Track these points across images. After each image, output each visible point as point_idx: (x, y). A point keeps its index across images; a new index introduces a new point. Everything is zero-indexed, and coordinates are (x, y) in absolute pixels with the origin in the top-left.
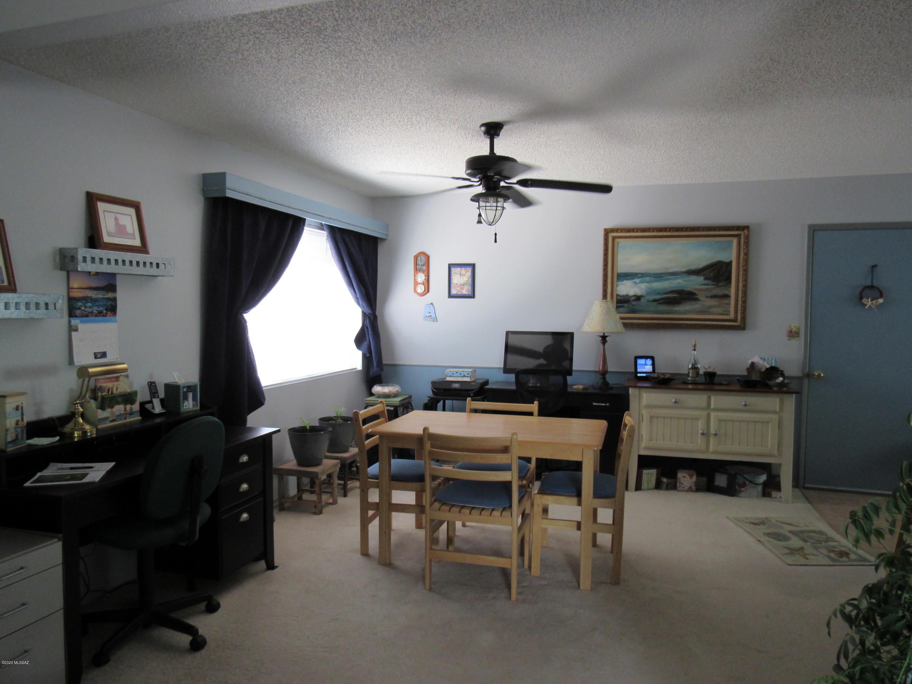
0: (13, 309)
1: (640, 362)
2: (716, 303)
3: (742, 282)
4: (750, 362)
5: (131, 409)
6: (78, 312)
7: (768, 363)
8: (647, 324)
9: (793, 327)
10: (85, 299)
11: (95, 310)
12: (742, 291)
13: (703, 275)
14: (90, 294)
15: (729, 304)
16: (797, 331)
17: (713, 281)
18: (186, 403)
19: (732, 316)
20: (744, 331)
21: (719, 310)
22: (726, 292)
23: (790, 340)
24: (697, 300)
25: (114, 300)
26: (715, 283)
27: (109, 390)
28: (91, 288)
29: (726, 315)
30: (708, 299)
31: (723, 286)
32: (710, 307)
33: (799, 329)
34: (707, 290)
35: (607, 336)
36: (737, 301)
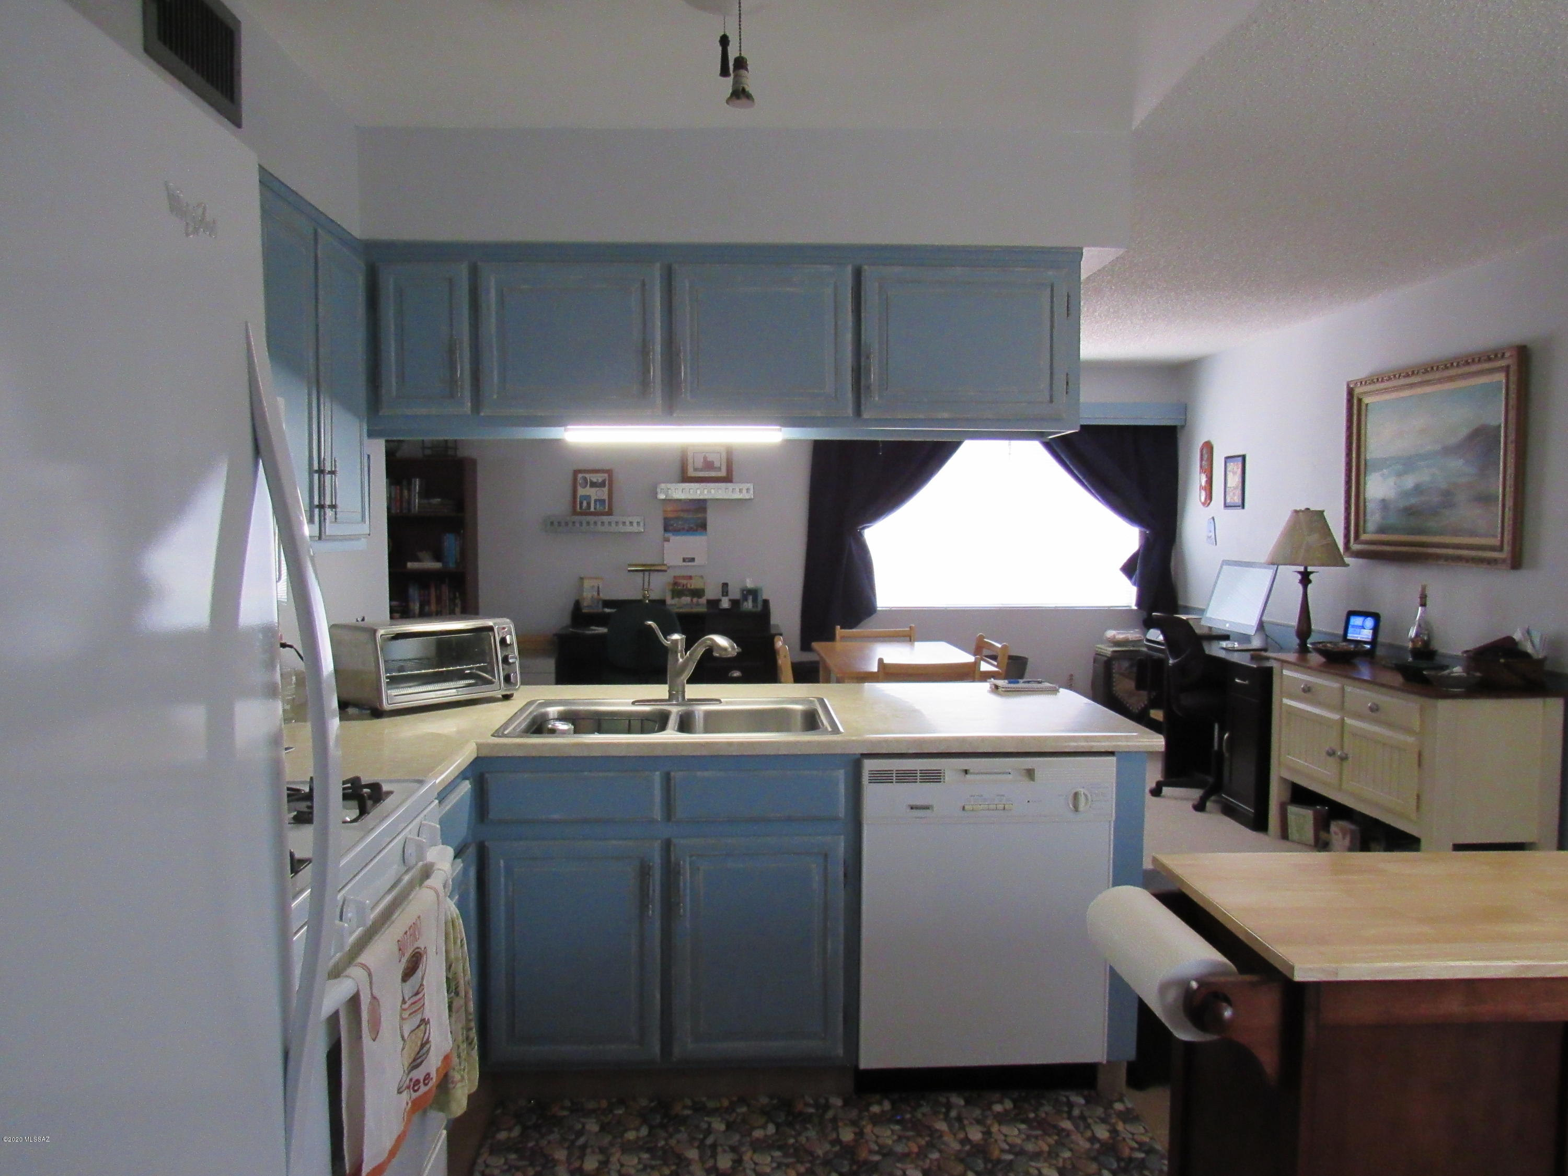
0: (621, 525)
1: (1356, 621)
2: (1480, 513)
3: (1511, 466)
5: (698, 601)
6: (671, 528)
8: (1395, 553)
10: (678, 518)
11: (686, 527)
12: (1510, 486)
14: (682, 514)
18: (745, 603)
24: (1455, 506)
25: (705, 519)
26: (1480, 472)
27: (683, 586)
28: (683, 511)
29: (1493, 536)
30: (1469, 504)
31: (1490, 477)
34: (1468, 485)
35: (1312, 573)
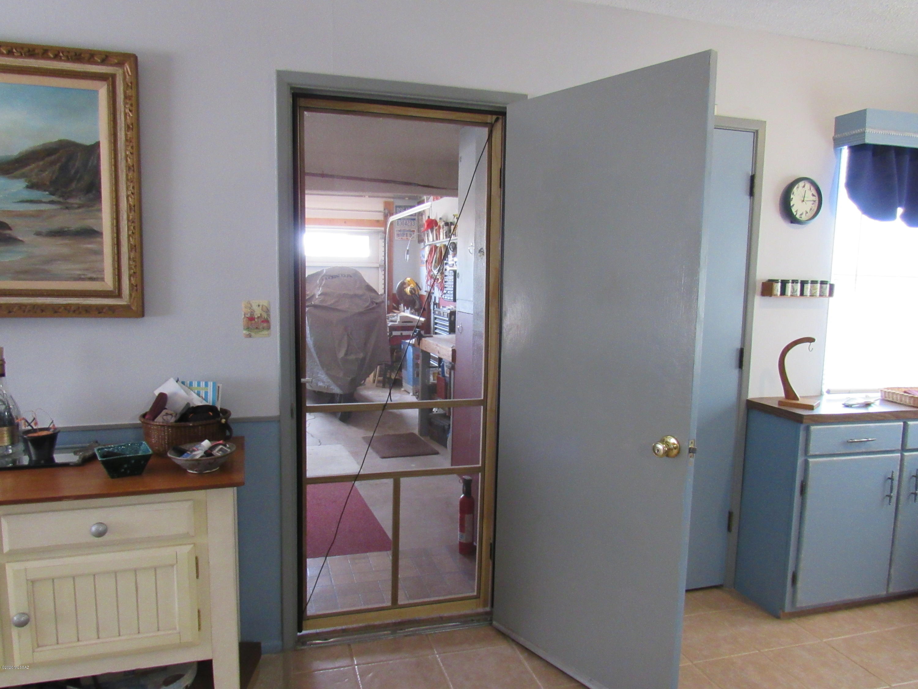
2: (65, 251)
3: (128, 197)
4: (157, 393)
7: (198, 394)
9: (255, 307)
12: (128, 220)
13: (23, 176)
15: (100, 252)
16: (265, 315)
17: (52, 194)
19: (109, 283)
20: (139, 320)
21: (75, 268)
22: (90, 223)
23: (250, 336)
24: (11, 240)
26: (61, 200)
29: (91, 279)
30: (40, 239)
31: (80, 207)
32: (51, 260)
33: (268, 311)
34: (38, 215)
36: (117, 244)
